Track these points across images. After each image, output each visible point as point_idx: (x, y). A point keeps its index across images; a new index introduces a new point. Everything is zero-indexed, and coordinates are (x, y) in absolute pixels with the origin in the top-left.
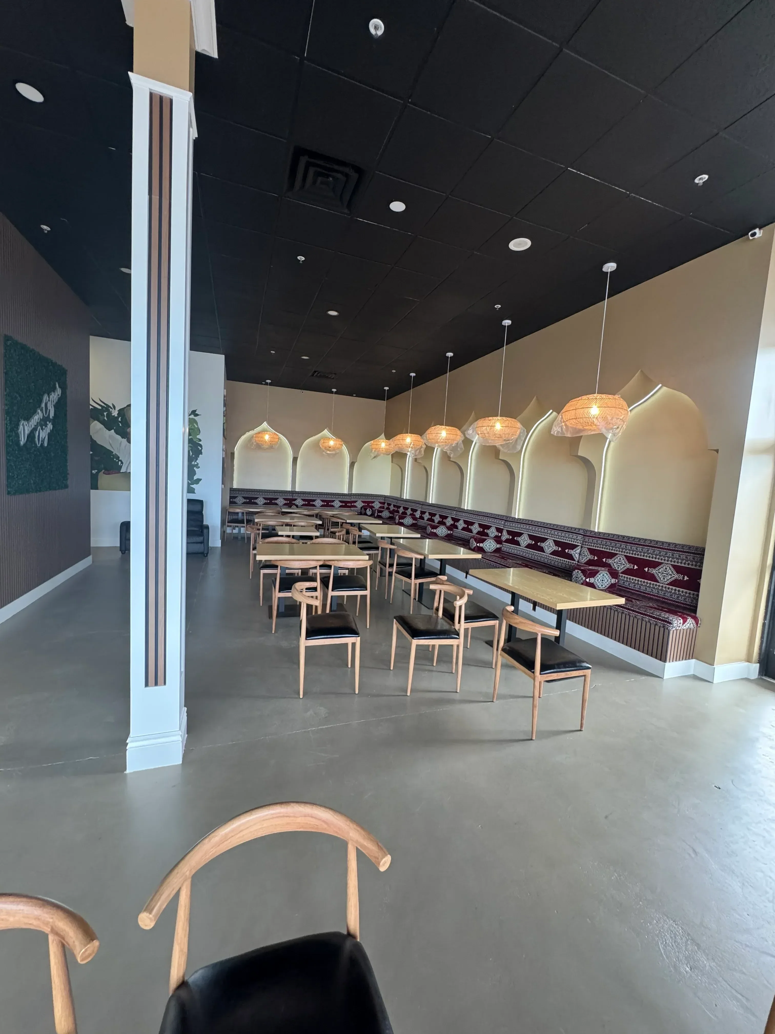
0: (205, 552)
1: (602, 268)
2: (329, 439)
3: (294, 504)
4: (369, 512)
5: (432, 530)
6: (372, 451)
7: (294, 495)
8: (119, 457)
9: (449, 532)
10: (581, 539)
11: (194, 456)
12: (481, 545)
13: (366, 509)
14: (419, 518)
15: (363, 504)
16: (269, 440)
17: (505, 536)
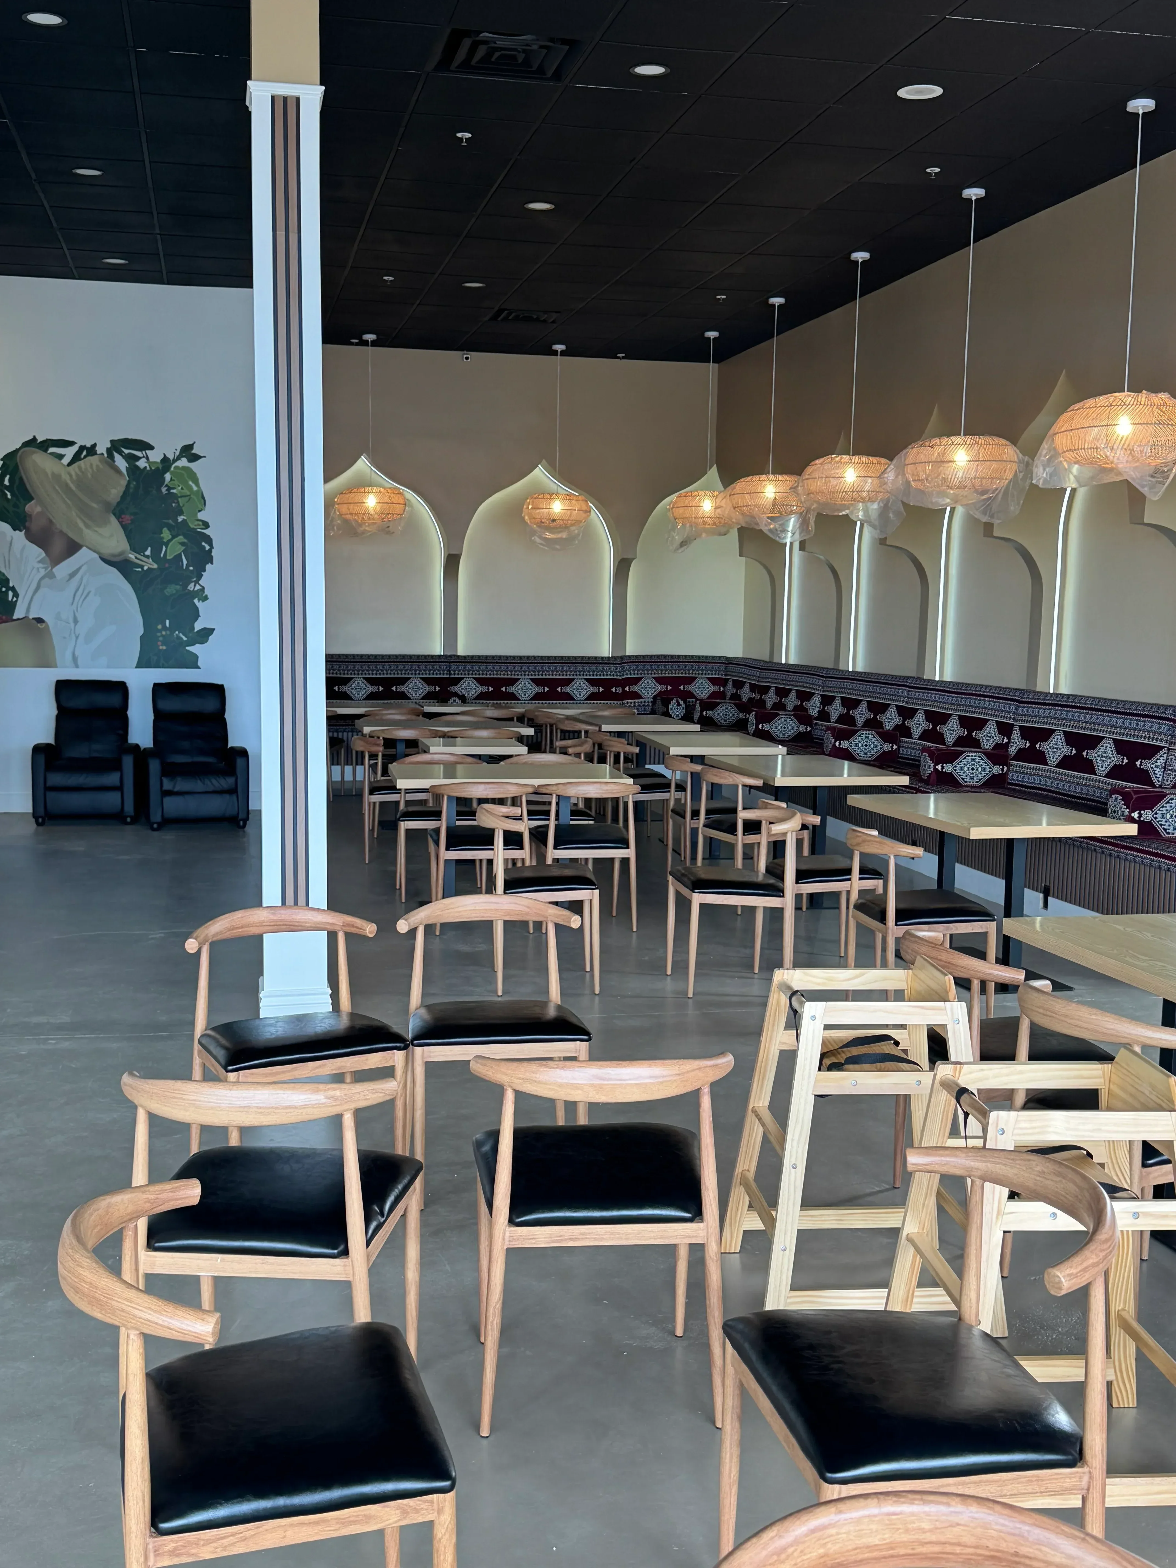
0: (240, 817)
1: (1126, 108)
2: (551, 495)
3: (455, 694)
4: (676, 708)
5: (837, 744)
6: (674, 527)
7: (454, 667)
8: (7, 580)
9: (887, 747)
10: (1168, 731)
11: (191, 568)
12: (948, 768)
13: (666, 703)
14: (817, 719)
15: (660, 688)
16: (378, 509)
17: (1017, 743)
